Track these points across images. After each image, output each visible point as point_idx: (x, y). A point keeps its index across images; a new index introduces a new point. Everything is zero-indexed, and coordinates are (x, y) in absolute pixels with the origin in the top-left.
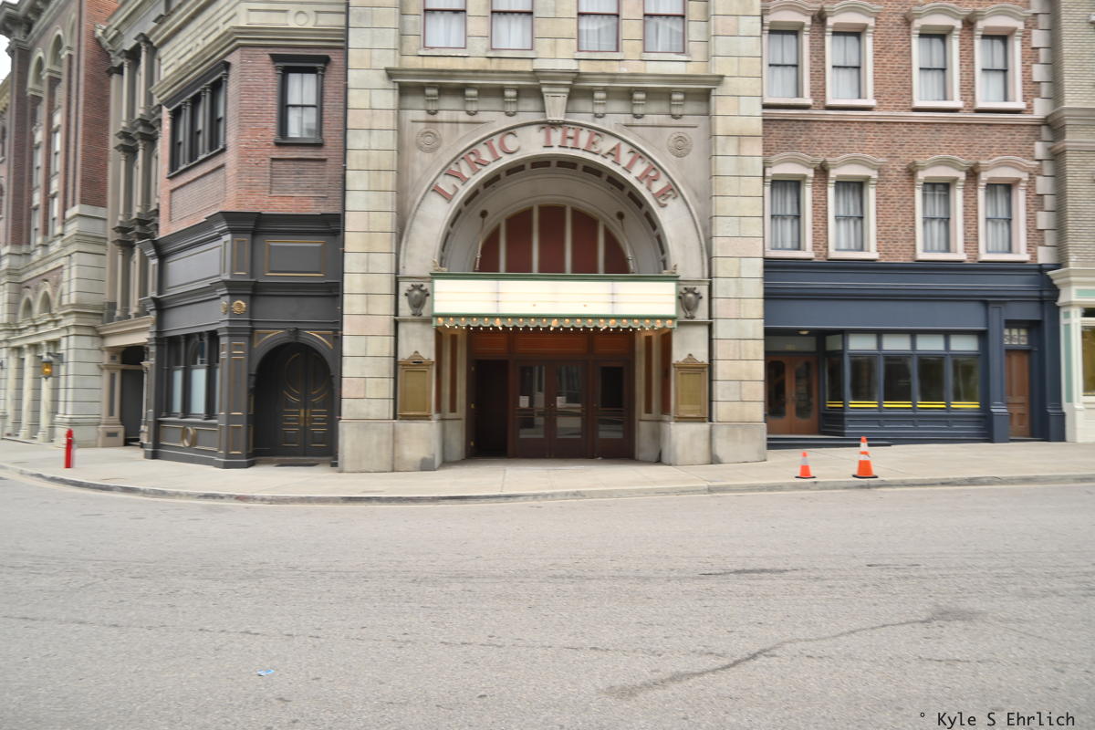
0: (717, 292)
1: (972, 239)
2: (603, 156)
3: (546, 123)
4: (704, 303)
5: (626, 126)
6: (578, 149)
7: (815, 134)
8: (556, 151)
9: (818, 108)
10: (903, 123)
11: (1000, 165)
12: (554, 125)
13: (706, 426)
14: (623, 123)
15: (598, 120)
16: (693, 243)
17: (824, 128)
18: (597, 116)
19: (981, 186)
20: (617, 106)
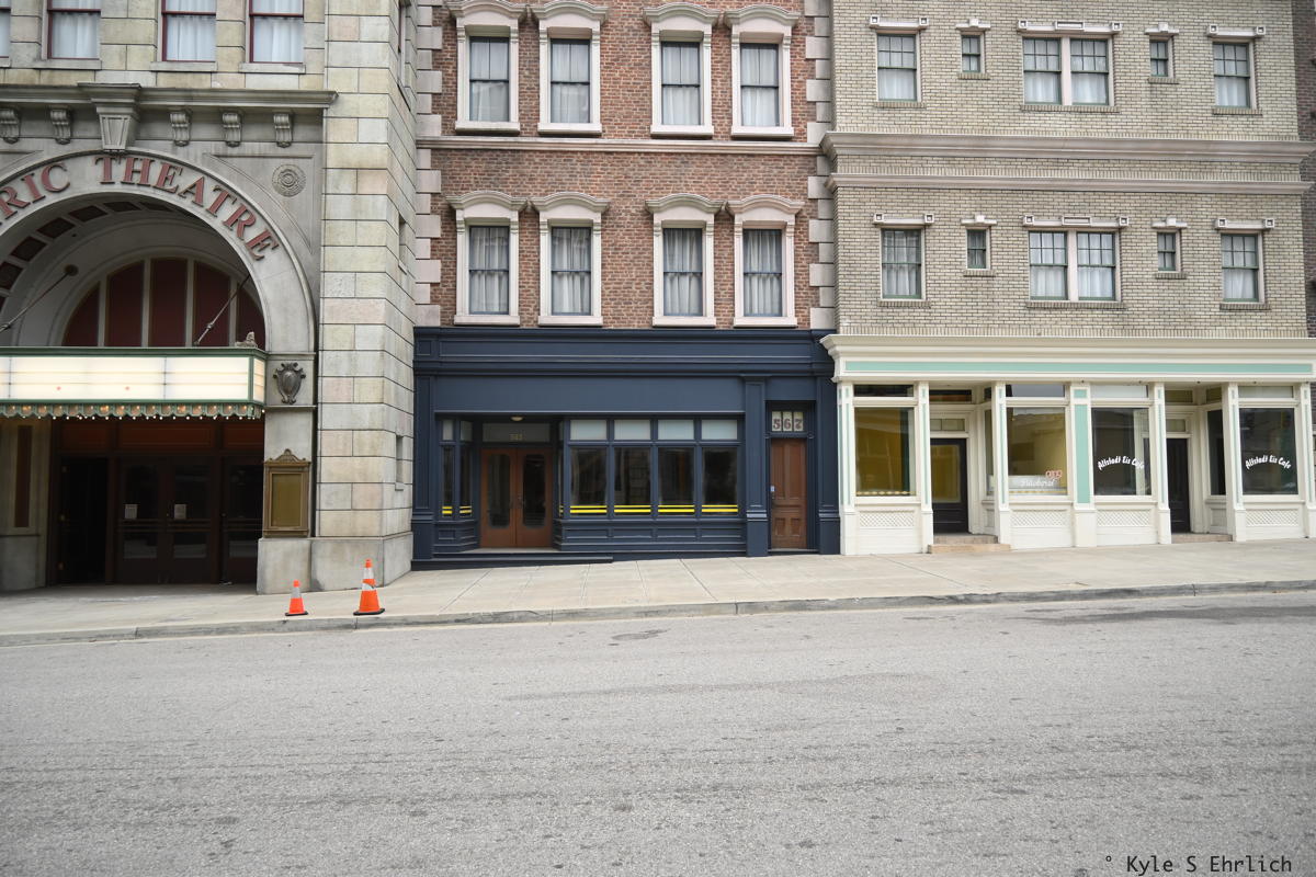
0: (325, 370)
1: (725, 299)
2: (180, 195)
3: (102, 152)
4: (308, 384)
5: (218, 156)
6: (149, 186)
7: (527, 167)
8: (118, 188)
9: (530, 134)
10: (639, 153)
11: (757, 205)
12: (116, 155)
13: (305, 543)
14: (213, 152)
15: (179, 148)
16: (299, 306)
17: (537, 160)
18: (176, 143)
19: (738, 232)
20: (204, 131)
